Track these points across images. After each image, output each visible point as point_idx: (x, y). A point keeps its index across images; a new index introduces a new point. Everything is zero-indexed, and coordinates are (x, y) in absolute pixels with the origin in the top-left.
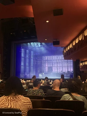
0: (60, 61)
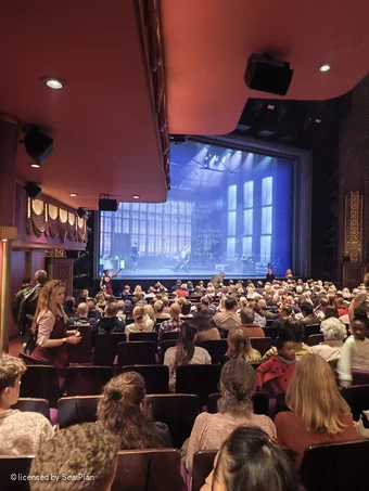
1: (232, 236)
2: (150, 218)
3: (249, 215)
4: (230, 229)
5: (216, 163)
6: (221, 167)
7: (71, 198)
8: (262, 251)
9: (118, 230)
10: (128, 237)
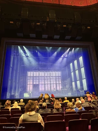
0: (48, 78)
2: (46, 78)
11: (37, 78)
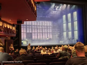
1: (65, 32)
2: (38, 27)
3: (70, 24)
4: (64, 29)
5: (58, 9)
6: (60, 10)
7: (10, 21)
8: (75, 36)
9: (28, 32)
10: (31, 33)
11: (30, 27)
